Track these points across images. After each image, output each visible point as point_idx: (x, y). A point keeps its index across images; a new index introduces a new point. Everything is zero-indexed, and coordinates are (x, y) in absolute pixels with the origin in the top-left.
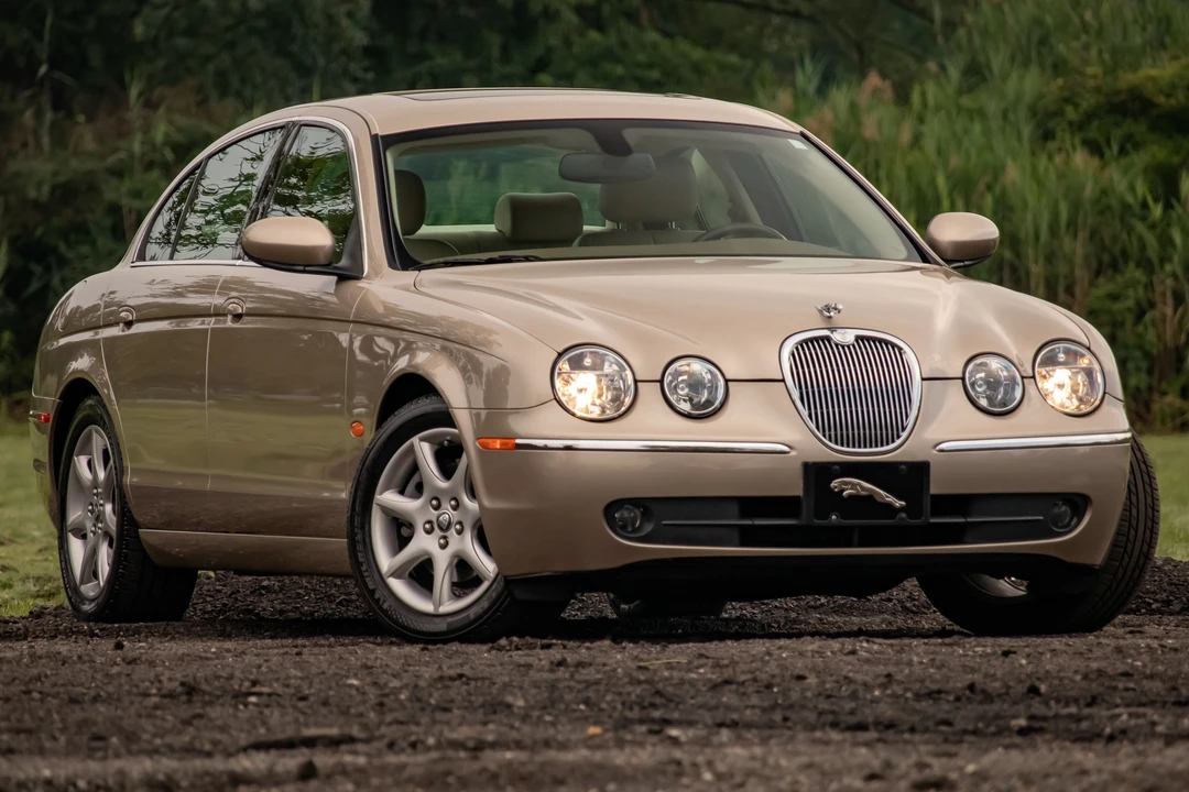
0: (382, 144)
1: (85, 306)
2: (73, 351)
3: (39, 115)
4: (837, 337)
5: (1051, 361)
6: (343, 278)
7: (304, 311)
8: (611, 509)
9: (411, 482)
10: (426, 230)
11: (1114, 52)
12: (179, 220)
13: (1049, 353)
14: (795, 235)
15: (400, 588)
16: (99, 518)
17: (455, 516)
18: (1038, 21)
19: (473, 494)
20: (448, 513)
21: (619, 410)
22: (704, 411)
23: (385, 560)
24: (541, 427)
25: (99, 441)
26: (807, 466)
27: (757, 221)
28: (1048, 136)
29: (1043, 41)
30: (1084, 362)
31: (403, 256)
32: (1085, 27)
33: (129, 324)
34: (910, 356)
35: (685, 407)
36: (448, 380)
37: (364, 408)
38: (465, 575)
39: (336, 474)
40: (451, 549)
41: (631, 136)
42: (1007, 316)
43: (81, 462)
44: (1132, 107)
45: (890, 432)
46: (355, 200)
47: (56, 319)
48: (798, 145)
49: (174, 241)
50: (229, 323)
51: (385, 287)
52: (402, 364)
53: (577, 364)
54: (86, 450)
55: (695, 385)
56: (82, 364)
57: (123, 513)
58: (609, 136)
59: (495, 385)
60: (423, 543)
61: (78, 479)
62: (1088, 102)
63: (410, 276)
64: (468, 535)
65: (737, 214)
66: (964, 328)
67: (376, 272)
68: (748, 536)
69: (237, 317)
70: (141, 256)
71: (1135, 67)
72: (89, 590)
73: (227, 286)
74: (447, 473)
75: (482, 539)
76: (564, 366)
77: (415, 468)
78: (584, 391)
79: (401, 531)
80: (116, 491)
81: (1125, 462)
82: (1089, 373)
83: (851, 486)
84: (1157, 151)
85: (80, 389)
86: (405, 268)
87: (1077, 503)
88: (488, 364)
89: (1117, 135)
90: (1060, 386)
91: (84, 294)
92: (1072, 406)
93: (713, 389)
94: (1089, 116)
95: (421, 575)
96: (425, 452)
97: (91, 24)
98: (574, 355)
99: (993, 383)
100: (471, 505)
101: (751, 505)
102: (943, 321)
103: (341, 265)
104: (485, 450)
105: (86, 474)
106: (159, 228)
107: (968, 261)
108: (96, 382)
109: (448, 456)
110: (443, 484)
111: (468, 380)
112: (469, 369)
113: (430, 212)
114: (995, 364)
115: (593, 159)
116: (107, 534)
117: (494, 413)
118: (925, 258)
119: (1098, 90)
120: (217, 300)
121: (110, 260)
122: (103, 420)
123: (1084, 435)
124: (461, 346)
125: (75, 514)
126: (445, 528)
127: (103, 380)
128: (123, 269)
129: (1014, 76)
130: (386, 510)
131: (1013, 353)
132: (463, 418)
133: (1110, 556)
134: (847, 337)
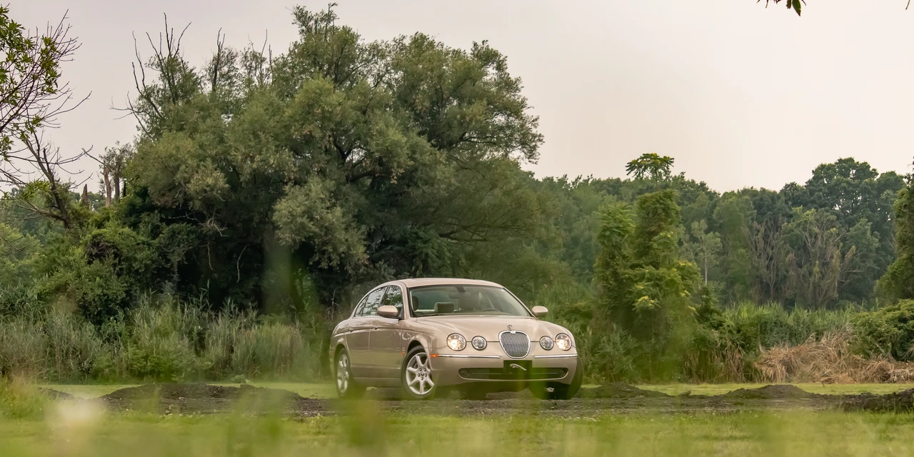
0: (409, 290)
1: (341, 328)
2: (339, 337)
3: (331, 312)
4: (511, 332)
5: (559, 338)
6: (400, 319)
7: (392, 327)
8: (460, 370)
9: (415, 365)
10: (418, 310)
11: (572, 299)
12: (363, 309)
13: (559, 336)
14: (502, 311)
15: (413, 389)
16: (345, 375)
17: (425, 372)
18: (555, 292)
19: (429, 368)
20: (423, 372)
21: (462, 349)
22: (481, 349)
23: (409, 382)
24: (444, 352)
25: (345, 358)
26: (505, 361)
27: (493, 308)
28: (557, 318)
29: (556, 297)
30: (567, 339)
31: (413, 315)
32: (566, 294)
33: (352, 331)
34: (528, 337)
35: (477, 348)
36: (424, 342)
37: (404, 349)
38: (427, 386)
39: (398, 363)
40: (424, 380)
41: (465, 288)
42: (550, 328)
43: (341, 362)
44: (576, 311)
45: (523, 354)
46: (402, 303)
47: (335, 331)
48: (503, 291)
49: (361, 314)
50: (374, 330)
51: (409, 321)
52: (413, 338)
53: (453, 338)
54: (342, 360)
55: (480, 343)
56: (341, 340)
57: (350, 374)
58: (460, 288)
59: (434, 344)
60: (418, 378)
61: (340, 367)
62: (566, 310)
63: (415, 319)
64: (428, 377)
65: (489, 306)
66: (540, 331)
67: (407, 318)
68: (491, 377)
69: (376, 329)
70: (355, 316)
71: (577, 302)
72: (342, 391)
73: (374, 322)
74: (423, 362)
75: (431, 377)
76: (450, 338)
77: (416, 362)
78: (454, 344)
79: (413, 375)
80: (348, 369)
81: (576, 362)
82: (568, 341)
83: (514, 366)
84: (581, 322)
85: (341, 346)
86: (414, 317)
87: (565, 370)
88: (433, 338)
89: (573, 318)
90: (561, 344)
91: (341, 325)
92: (564, 348)
93: (483, 344)
94: (566, 314)
95: (417, 385)
96: (418, 358)
97: (343, 291)
98: (452, 336)
99: (546, 343)
100: (429, 370)
101: (491, 370)
102: (535, 329)
103: (399, 316)
104: (432, 358)
105: (342, 365)
106: (358, 311)
107: (541, 317)
108: (344, 344)
109: (424, 359)
110: (422, 365)
111: (428, 342)
112: (429, 340)
113: (420, 306)
114: (547, 338)
115: (457, 293)
116: (346, 379)
117: (434, 348)
118: (531, 316)
119: (568, 307)
120: (371, 325)
121: (347, 317)
122: (346, 353)
123: (567, 355)
124: (426, 334)
125: (339, 374)
126: (423, 375)
127: (346, 344)
128: (350, 319)
129: (550, 304)
130: (409, 371)
131: (551, 336)
132: (427, 350)
133: (573, 383)
134: (514, 332)
